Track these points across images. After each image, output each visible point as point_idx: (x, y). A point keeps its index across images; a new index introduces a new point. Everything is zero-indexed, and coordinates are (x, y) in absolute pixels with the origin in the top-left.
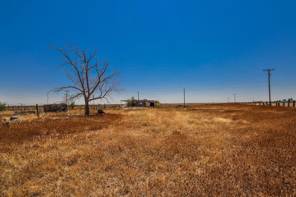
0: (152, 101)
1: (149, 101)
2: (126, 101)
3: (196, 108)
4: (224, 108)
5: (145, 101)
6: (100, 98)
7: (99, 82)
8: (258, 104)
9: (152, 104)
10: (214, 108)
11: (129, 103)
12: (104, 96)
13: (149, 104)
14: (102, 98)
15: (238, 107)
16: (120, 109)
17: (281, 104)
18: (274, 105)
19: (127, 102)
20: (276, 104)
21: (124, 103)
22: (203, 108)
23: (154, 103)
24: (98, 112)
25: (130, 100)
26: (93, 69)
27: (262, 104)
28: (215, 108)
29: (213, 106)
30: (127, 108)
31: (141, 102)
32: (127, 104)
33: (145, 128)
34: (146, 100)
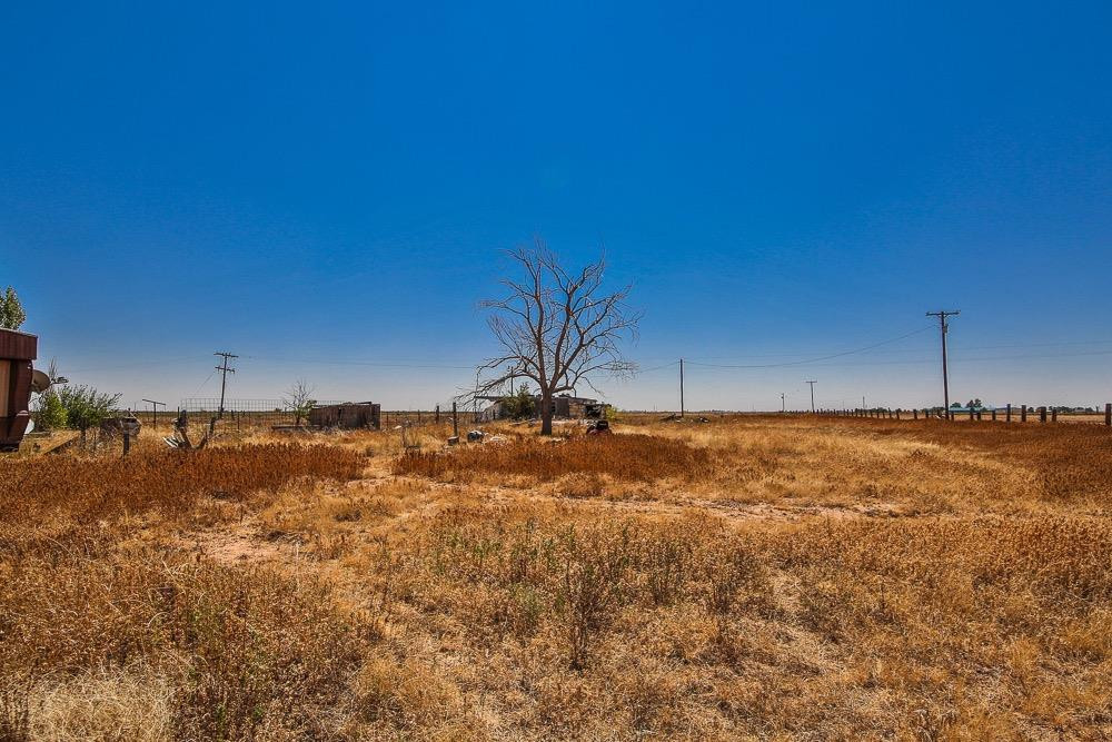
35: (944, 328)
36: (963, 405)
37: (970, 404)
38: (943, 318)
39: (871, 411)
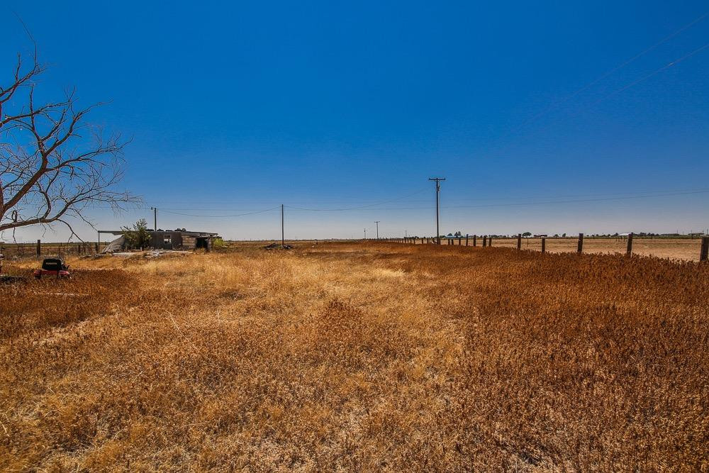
0: (201, 234)
1: (192, 235)
2: (115, 233)
3: (314, 251)
4: (367, 249)
5: (180, 234)
6: (43, 220)
7: (43, 170)
8: (420, 242)
9: (203, 243)
10: (350, 250)
11: (126, 240)
12: (58, 216)
13: (192, 242)
14: (50, 221)
15: (393, 248)
16: (105, 257)
17: (456, 242)
18: (444, 242)
19: (120, 236)
20: (447, 241)
21: (111, 238)
22: (327, 251)
23: (206, 238)
24: (44, 266)
25: (133, 229)
26: (18, 124)
27: (425, 242)
28: (352, 251)
29: (345, 245)
30: (130, 254)
31: (168, 237)
32: (122, 241)
33: (236, 304)
34: (184, 230)
35: (438, 188)
36: (453, 235)
37: (456, 234)
38: (437, 182)
39: (410, 238)
